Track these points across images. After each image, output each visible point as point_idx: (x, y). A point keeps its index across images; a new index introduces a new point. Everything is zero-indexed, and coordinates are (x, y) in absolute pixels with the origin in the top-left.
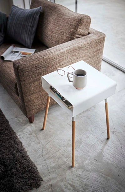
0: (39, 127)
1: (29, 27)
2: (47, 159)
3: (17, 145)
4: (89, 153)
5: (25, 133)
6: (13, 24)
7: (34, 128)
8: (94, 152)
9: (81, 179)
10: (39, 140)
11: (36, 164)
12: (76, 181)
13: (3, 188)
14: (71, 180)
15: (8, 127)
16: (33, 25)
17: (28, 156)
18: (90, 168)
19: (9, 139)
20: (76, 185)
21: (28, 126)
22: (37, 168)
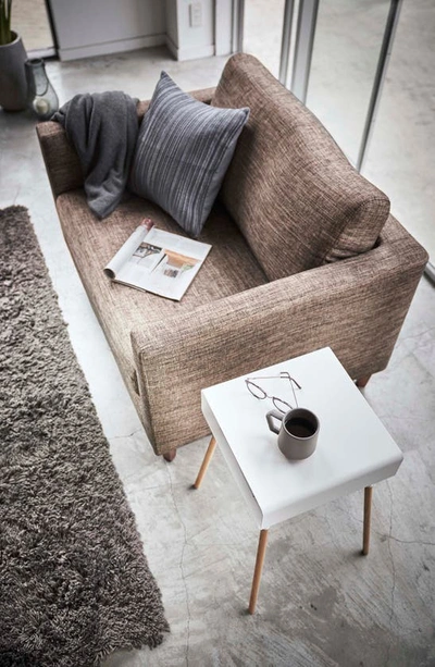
0: (187, 478)
1: (201, 174)
2: (189, 575)
3: (122, 521)
4: (301, 584)
5: (148, 488)
6: (155, 154)
7: (173, 478)
8: (316, 583)
9: (263, 649)
10: (179, 517)
11: (159, 584)
12: (250, 652)
13: (72, 632)
14: (239, 646)
15: (104, 463)
16: (214, 166)
17: (143, 560)
18: (292, 625)
19: (104, 501)
20: (248, 662)
21: (159, 468)
22: (160, 595)
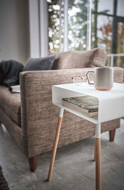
5: (22, 184)
7: (36, 178)
